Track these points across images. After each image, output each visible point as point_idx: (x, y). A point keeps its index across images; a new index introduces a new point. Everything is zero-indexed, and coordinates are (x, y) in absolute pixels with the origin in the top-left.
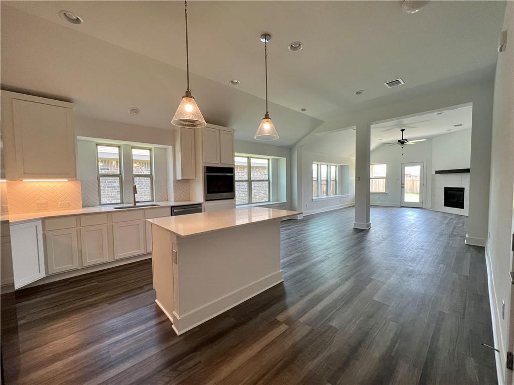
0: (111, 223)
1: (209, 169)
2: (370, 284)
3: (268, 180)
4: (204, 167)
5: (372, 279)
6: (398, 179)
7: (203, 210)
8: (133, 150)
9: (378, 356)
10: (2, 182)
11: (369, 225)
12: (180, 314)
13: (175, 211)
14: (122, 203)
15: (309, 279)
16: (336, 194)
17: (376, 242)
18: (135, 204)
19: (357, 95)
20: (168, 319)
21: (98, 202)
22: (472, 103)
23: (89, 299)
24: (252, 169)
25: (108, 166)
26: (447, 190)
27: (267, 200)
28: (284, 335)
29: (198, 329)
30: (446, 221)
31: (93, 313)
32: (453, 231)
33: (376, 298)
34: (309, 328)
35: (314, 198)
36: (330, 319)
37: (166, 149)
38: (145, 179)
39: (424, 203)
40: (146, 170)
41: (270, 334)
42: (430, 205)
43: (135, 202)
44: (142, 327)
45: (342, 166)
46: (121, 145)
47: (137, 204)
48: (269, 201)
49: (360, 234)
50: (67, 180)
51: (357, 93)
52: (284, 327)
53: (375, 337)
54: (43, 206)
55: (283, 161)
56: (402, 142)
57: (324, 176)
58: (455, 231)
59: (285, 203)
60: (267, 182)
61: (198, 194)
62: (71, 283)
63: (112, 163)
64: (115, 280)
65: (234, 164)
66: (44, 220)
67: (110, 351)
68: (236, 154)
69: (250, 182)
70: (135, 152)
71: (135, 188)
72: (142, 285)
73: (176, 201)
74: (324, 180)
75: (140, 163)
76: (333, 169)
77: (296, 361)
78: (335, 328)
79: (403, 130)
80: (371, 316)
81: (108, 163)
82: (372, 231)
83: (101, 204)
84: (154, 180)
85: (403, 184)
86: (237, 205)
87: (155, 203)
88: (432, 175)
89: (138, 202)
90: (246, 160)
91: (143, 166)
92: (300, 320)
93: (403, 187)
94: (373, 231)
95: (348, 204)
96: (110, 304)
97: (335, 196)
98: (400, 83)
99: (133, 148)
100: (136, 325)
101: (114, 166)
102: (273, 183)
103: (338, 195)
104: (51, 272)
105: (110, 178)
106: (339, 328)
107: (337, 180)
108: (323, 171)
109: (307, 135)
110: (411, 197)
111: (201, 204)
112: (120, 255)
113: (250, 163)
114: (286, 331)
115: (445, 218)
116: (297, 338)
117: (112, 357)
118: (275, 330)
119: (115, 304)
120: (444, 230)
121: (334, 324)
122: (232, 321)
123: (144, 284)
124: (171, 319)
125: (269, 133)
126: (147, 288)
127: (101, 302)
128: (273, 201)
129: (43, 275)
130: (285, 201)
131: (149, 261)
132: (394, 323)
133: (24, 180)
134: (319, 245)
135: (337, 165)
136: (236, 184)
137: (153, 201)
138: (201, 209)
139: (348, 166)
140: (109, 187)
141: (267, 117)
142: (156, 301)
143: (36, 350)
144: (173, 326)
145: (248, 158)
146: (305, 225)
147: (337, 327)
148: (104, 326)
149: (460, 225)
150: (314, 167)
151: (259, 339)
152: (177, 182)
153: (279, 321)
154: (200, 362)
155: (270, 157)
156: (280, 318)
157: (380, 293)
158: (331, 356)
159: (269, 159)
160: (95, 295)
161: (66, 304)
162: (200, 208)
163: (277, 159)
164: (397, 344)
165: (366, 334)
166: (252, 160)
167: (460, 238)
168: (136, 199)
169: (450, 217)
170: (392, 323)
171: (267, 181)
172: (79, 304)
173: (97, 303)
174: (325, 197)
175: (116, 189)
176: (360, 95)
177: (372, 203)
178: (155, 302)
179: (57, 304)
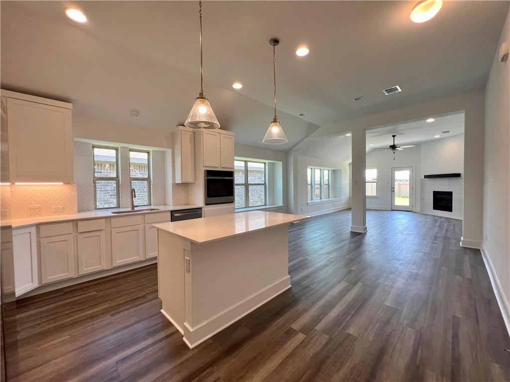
0: (110, 229)
1: (209, 173)
2: (379, 289)
3: (265, 184)
4: (205, 170)
5: (380, 284)
6: (388, 183)
7: (203, 215)
8: (130, 152)
9: (403, 365)
10: (2, 186)
11: (366, 229)
12: (192, 326)
13: (176, 215)
14: (119, 207)
15: (317, 284)
16: (329, 198)
17: (375, 245)
18: (133, 208)
19: (356, 101)
20: (177, 331)
21: (93, 206)
22: (464, 111)
23: (87, 311)
24: (249, 173)
25: (101, 169)
26: (436, 194)
27: (264, 204)
28: (302, 345)
29: (211, 341)
30: (438, 224)
31: (94, 326)
32: (446, 234)
33: (387, 303)
34: (327, 337)
35: (309, 202)
36: (347, 327)
37: (164, 152)
38: (138, 183)
39: (414, 206)
40: (140, 174)
41: (288, 344)
42: (419, 208)
43: (133, 207)
44: (150, 341)
45: (334, 170)
46: (118, 148)
47: (136, 209)
48: (265, 205)
49: (358, 237)
50: (62, 184)
51: (356, 99)
52: (301, 337)
53: (396, 344)
54: (36, 211)
55: (279, 166)
56: (393, 147)
57: (317, 179)
58: (448, 233)
59: (281, 206)
60: (263, 186)
61: (198, 198)
62: (66, 293)
63: (105, 166)
64: (114, 290)
65: (233, 168)
66: (38, 226)
67: (118, 369)
68: (236, 158)
69: (247, 185)
70: (132, 155)
71: (133, 191)
72: (144, 294)
73: (174, 205)
74: (318, 184)
75: (134, 166)
76: (326, 172)
77: (320, 374)
78: (353, 336)
79: (394, 136)
80: (387, 323)
81: (101, 165)
82: (368, 234)
83: (96, 209)
84: (152, 183)
85: (394, 188)
86: (236, 209)
87: (152, 207)
88: (421, 179)
89: (137, 206)
90: (243, 164)
91: (137, 169)
92: (316, 328)
93: (394, 191)
94: (370, 234)
95: (341, 207)
96: (112, 315)
97: (327, 200)
98: (397, 89)
99: (131, 150)
100: (144, 339)
101: (107, 169)
102: (269, 187)
103: (330, 199)
104: (44, 282)
105: (103, 181)
106: (357, 336)
107: (330, 184)
108: (316, 175)
109: (303, 139)
110: (402, 201)
111: (201, 208)
112: (119, 262)
113: (247, 167)
114: (303, 341)
115: (436, 221)
116: (317, 348)
117: (121, 376)
118: (292, 340)
119: (118, 316)
120: (437, 233)
121: (352, 331)
122: (245, 331)
123: (147, 292)
124: (182, 332)
125: (279, 136)
126: (150, 297)
127: (102, 314)
128: (269, 205)
129: (36, 285)
130: (281, 205)
131: (154, 267)
132: (411, 329)
133: (16, 184)
134: (321, 248)
135: (330, 169)
136: (236, 187)
137: (151, 205)
138: (201, 213)
139: (340, 170)
140: (102, 191)
141: (275, 121)
142: (162, 311)
143: (33, 371)
144: (184, 339)
145: (245, 161)
146: (301, 229)
147: (355, 335)
148: (109, 341)
149: (452, 228)
150: (309, 171)
151: (277, 351)
152: (176, 186)
153: (295, 330)
154: (219, 378)
155: (267, 161)
156: (295, 326)
157: (391, 297)
158: (355, 366)
159: (265, 163)
160: (95, 306)
161: (64, 317)
162: (199, 212)
163: (273, 163)
164: (420, 352)
165: (387, 341)
166: (250, 164)
167: (454, 241)
168: (134, 203)
169: (440, 220)
170: (409, 329)
171: (263, 184)
172: (78, 316)
173: (98, 315)
174: (319, 201)
175: (109, 193)
176: (358, 101)
177: (368, 206)
178: (161, 313)
179: (53, 317)
